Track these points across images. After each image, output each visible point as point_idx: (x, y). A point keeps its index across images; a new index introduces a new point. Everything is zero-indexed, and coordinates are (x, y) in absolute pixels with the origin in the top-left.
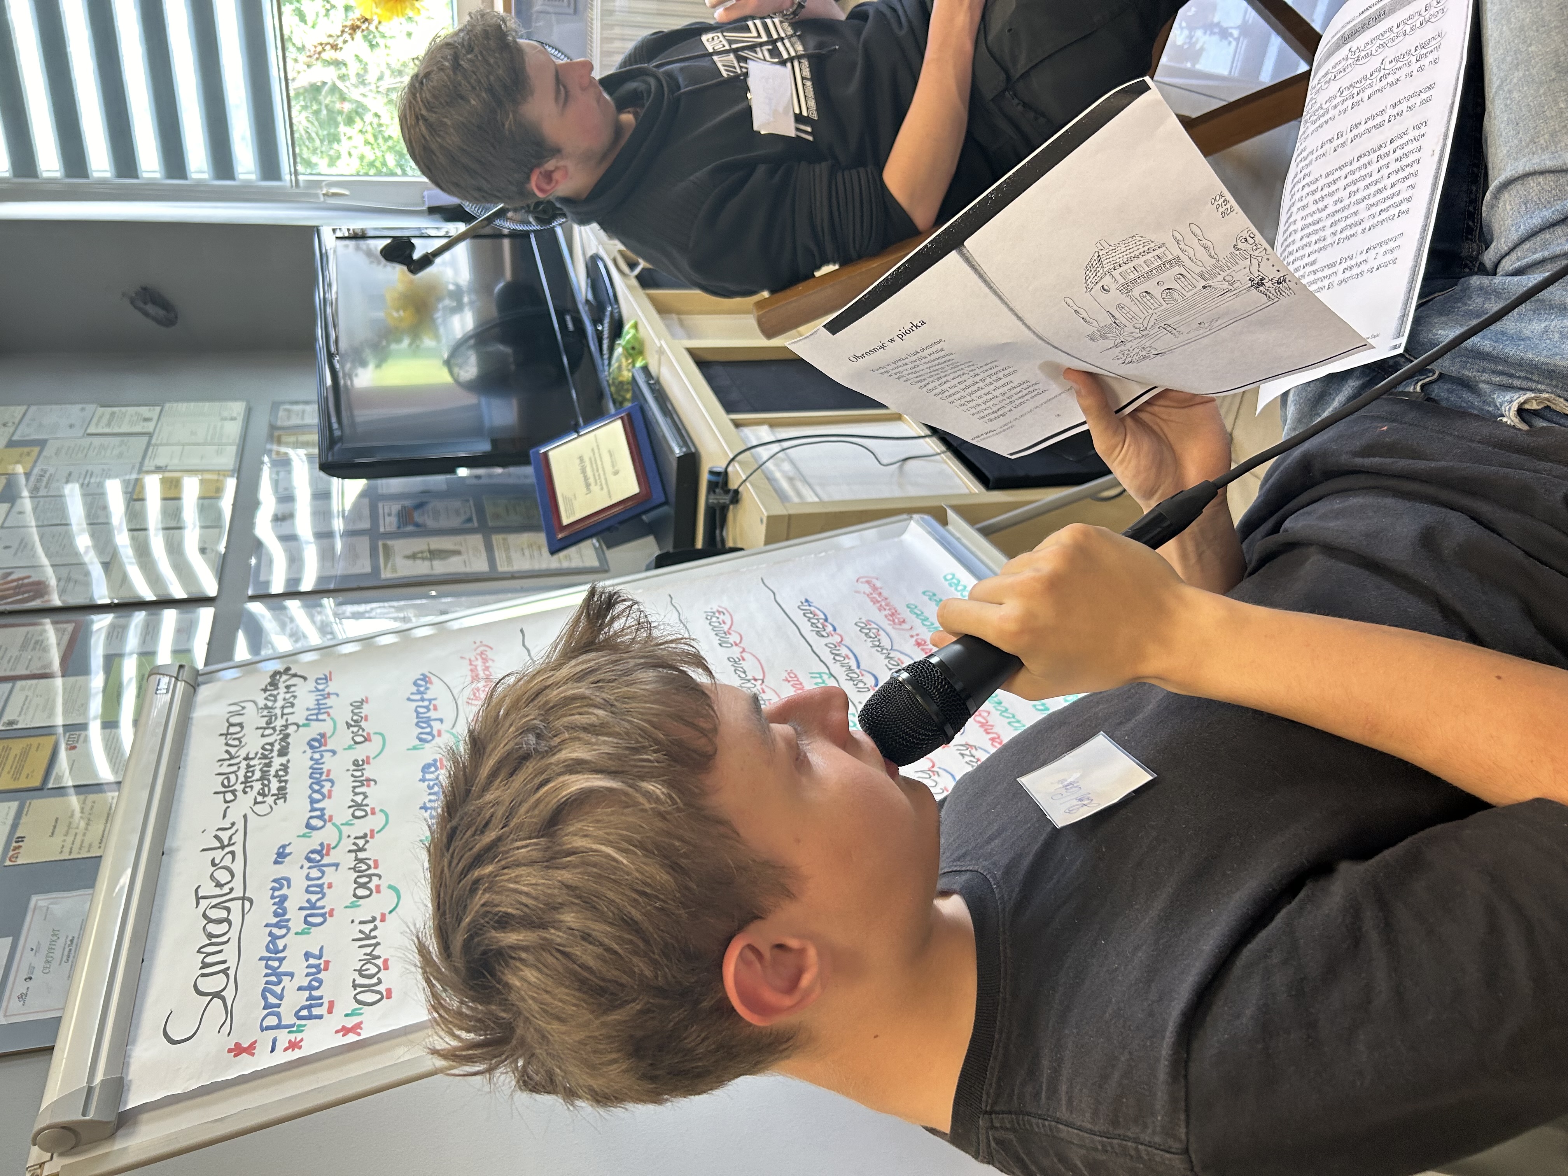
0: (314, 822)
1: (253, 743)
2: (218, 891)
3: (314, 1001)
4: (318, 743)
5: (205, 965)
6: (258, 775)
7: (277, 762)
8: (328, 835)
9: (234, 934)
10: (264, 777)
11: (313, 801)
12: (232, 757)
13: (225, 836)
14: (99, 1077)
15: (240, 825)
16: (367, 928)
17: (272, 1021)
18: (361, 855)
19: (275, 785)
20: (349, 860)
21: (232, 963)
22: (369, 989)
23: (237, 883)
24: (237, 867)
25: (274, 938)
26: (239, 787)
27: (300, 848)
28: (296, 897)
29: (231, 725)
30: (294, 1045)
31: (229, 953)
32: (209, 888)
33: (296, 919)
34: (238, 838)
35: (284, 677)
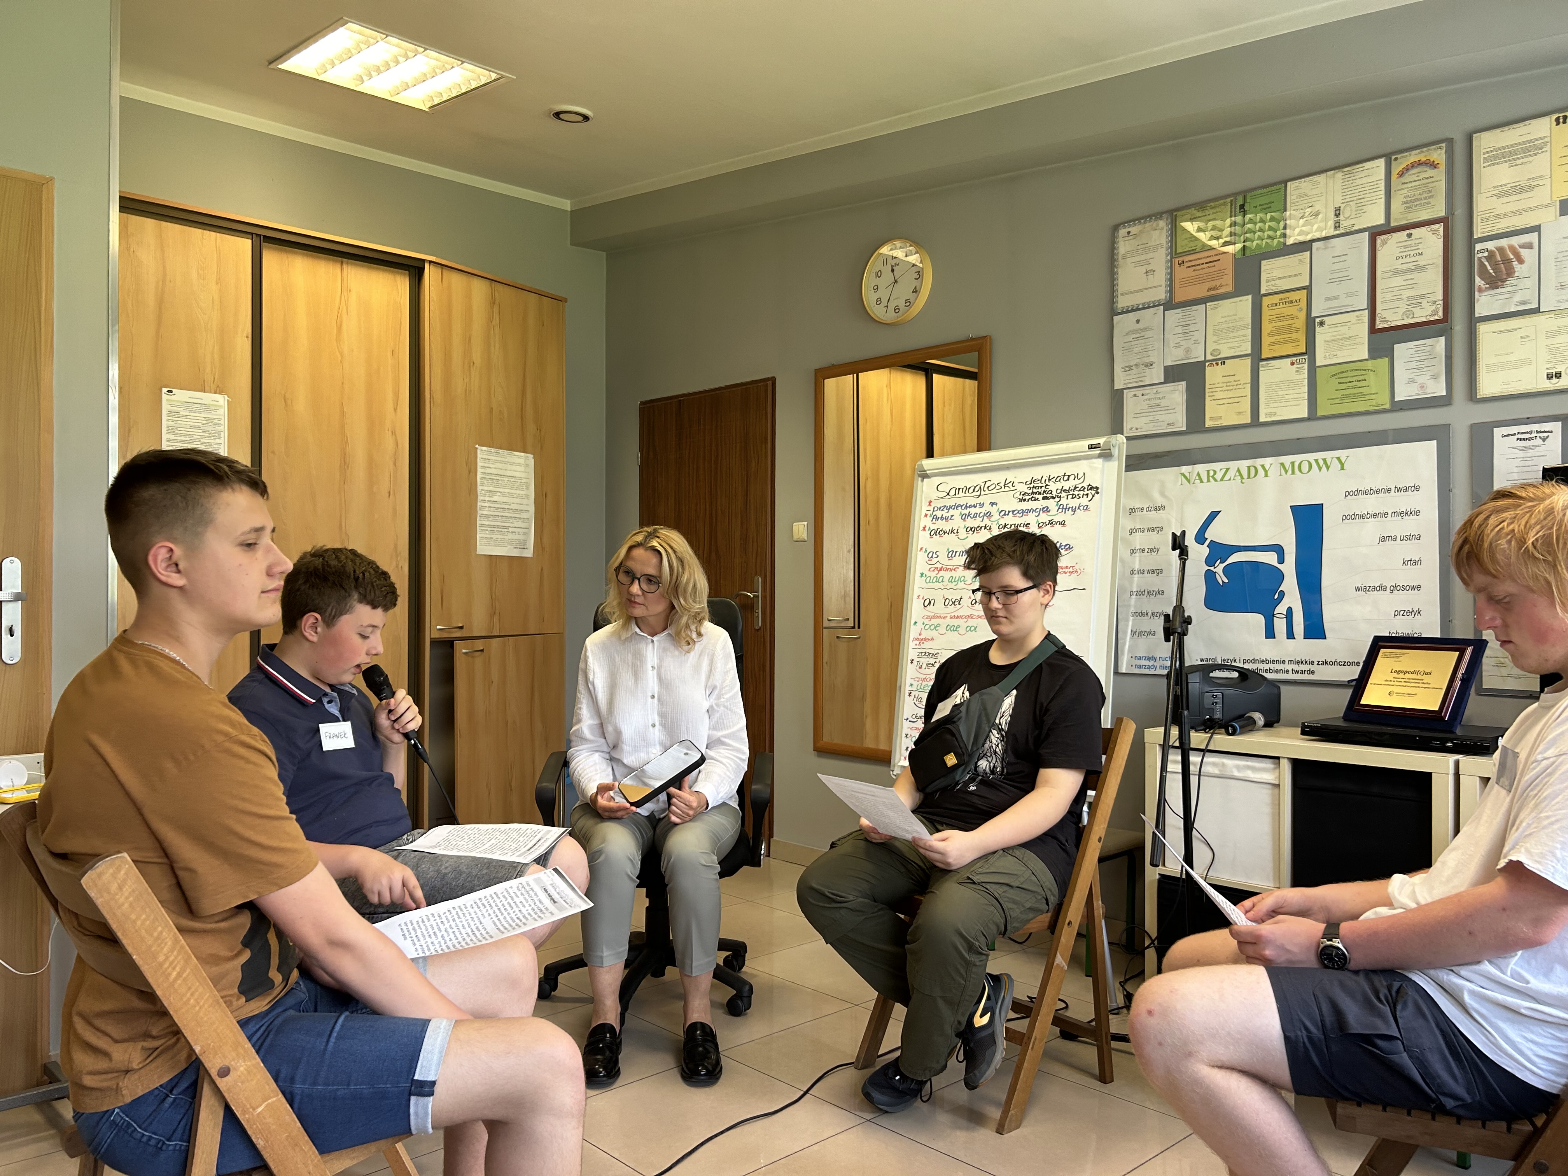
0: (1003, 513)
1: (1053, 487)
2: (986, 486)
3: (937, 519)
4: (1046, 510)
5: (959, 489)
6: (1035, 491)
7: (1040, 497)
8: (996, 516)
9: (968, 494)
10: (1033, 493)
11: (1013, 511)
12: (1049, 480)
13: (1010, 485)
14: (928, 472)
15: (1013, 488)
16: (955, 531)
17: (936, 509)
18: (983, 528)
19: (1027, 497)
20: (983, 524)
21: (957, 496)
22: (936, 533)
23: (987, 492)
24: (995, 491)
25: (962, 506)
26: (1032, 486)
27: (994, 510)
28: (973, 511)
29: (1069, 476)
30: (926, 515)
31: (961, 494)
32: (988, 484)
33: (966, 511)
34: (1007, 489)
35: (1093, 492)
